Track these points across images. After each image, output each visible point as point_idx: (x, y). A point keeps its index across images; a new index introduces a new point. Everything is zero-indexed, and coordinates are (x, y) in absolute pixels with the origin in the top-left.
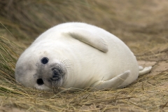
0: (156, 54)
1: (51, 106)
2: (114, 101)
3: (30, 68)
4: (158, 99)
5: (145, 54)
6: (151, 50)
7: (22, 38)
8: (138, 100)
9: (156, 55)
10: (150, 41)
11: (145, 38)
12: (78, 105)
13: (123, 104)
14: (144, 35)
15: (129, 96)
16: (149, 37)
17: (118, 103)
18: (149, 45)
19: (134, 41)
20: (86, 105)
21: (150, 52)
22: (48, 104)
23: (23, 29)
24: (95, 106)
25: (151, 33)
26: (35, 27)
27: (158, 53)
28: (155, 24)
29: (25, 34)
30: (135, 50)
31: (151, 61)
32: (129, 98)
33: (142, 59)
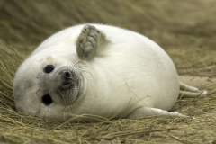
0: (209, 65)
1: (56, 141)
2: (148, 134)
3: (29, 85)
4: (211, 132)
5: (193, 66)
6: (202, 60)
7: (15, 40)
8: (182, 133)
9: (209, 68)
10: (200, 46)
11: (193, 42)
12: (94, 139)
13: (160, 139)
14: (192, 38)
15: (169, 127)
16: (199, 41)
17: (153, 137)
18: (198, 52)
19: (176, 46)
20: (106, 139)
21: (200, 63)
22: (51, 137)
23: (15, 27)
24: (120, 142)
25: (202, 35)
26: (34, 25)
27: (212, 64)
28: (207, 22)
29: (19, 35)
30: (177, 60)
31: (201, 76)
32: (169, 130)
33: (189, 74)
